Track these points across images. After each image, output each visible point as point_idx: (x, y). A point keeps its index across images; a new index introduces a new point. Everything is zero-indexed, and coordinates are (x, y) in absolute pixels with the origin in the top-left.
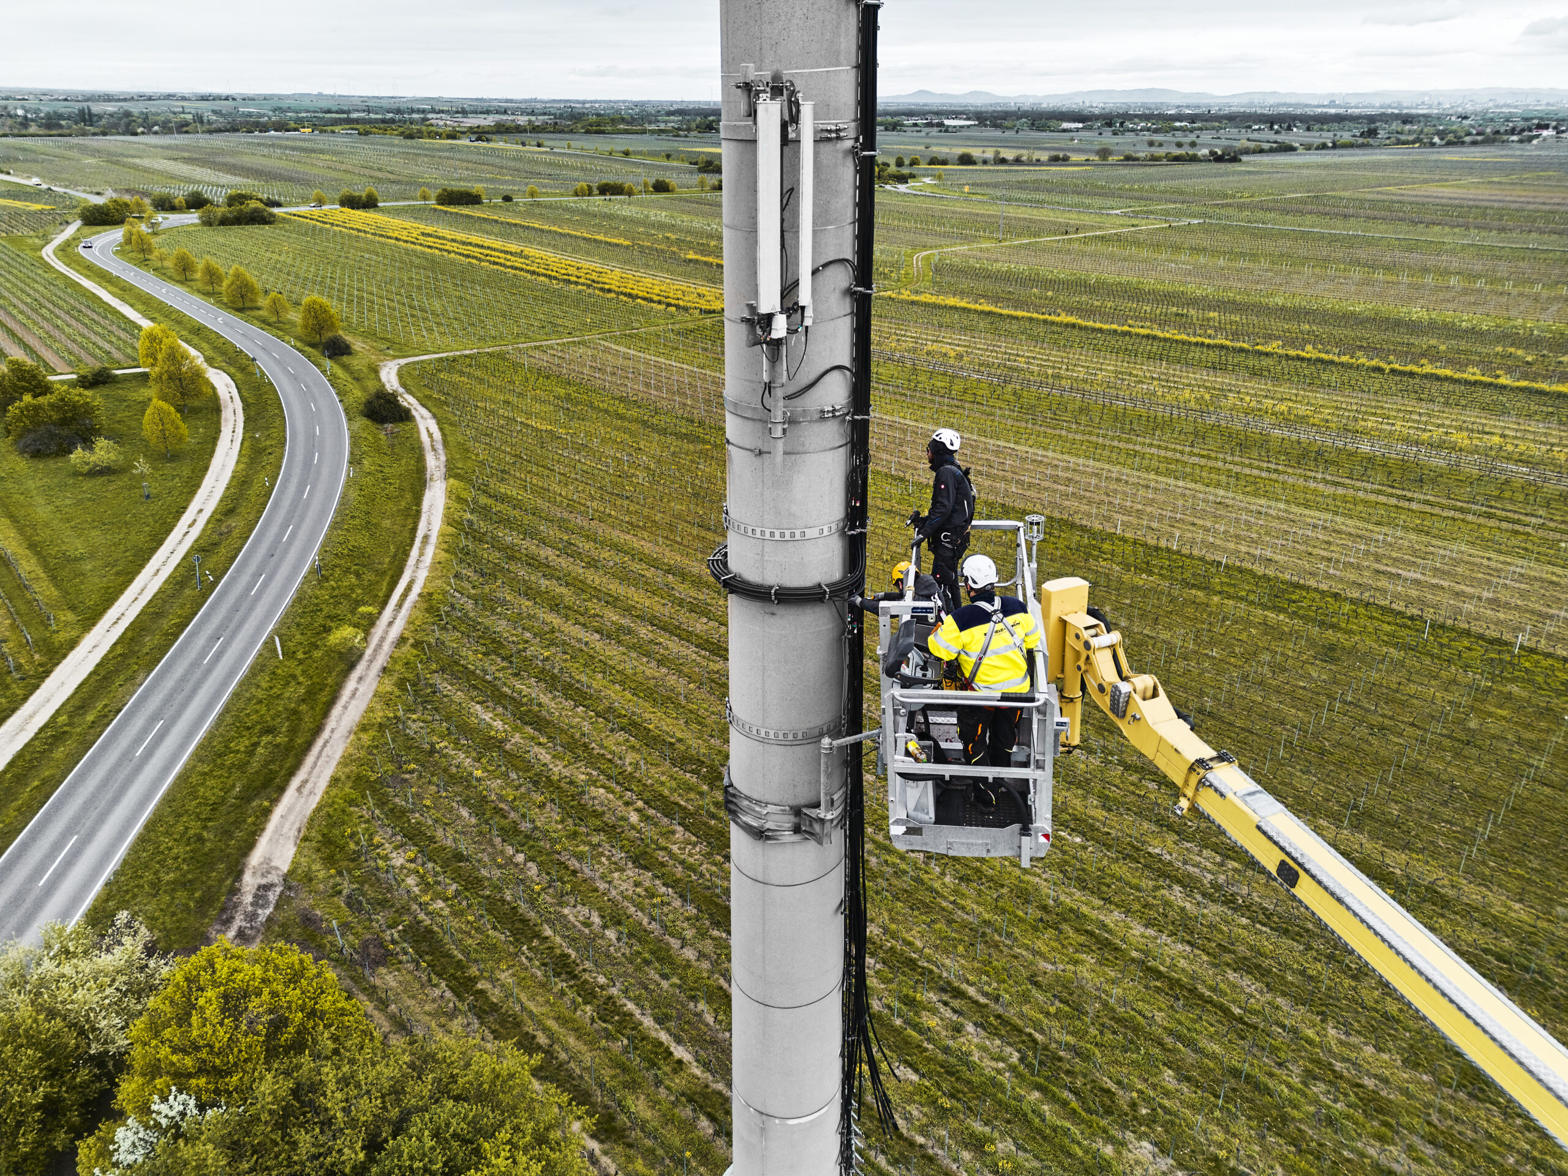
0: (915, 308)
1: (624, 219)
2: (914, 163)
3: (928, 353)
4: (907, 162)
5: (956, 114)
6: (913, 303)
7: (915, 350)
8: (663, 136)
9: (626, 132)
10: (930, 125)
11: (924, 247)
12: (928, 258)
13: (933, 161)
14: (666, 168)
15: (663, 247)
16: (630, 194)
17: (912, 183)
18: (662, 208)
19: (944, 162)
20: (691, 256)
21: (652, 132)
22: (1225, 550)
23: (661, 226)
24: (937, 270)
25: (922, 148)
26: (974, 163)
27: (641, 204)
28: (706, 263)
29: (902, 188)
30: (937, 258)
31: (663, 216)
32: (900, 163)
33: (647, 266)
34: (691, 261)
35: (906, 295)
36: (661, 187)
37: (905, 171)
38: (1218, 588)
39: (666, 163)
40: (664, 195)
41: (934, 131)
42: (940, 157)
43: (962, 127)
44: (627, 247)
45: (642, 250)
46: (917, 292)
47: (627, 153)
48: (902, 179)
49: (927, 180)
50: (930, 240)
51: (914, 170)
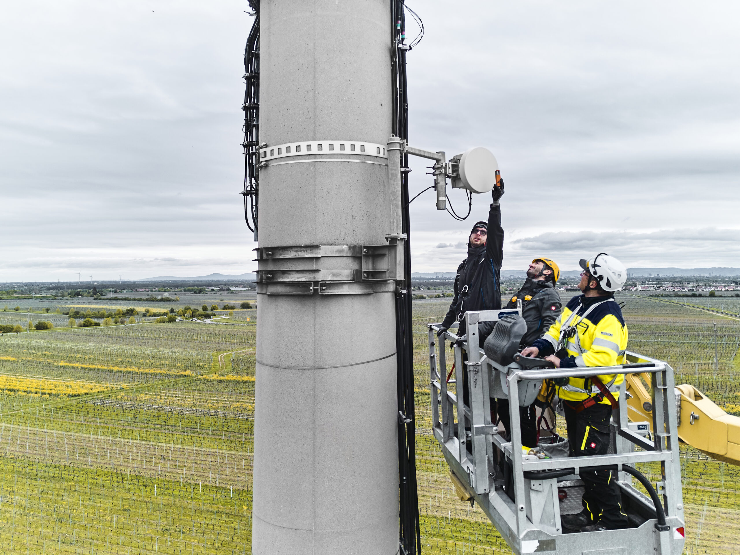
0: (222, 384)
1: (12, 346)
2: (213, 309)
3: (234, 409)
4: (209, 308)
5: (237, 285)
6: (220, 381)
7: (225, 407)
8: (44, 300)
9: (18, 298)
10: (222, 290)
11: (225, 350)
12: (228, 356)
13: (225, 308)
14: (46, 317)
15: (41, 359)
16: (17, 331)
17: (213, 318)
18: (42, 338)
19: (233, 308)
20: (62, 363)
21: (37, 298)
22: (448, 509)
23: (40, 348)
24: (234, 362)
25: (218, 301)
26: (251, 308)
27: (26, 337)
28: (73, 368)
29: (208, 321)
30: (234, 356)
31: (42, 343)
32: (205, 309)
33: (28, 372)
34: (61, 367)
35: (215, 377)
36: (41, 327)
37: (210, 312)
38: (450, 534)
39: (46, 314)
40: (44, 331)
41: (225, 293)
42: (230, 305)
43: (241, 291)
44: (14, 361)
45: (25, 363)
46: (223, 375)
47: (17, 310)
48: (208, 316)
49: (223, 317)
50: (228, 347)
51: (215, 312)
